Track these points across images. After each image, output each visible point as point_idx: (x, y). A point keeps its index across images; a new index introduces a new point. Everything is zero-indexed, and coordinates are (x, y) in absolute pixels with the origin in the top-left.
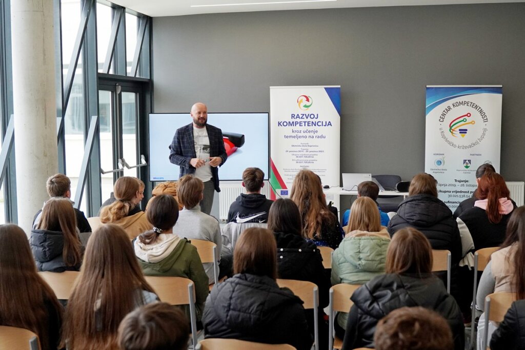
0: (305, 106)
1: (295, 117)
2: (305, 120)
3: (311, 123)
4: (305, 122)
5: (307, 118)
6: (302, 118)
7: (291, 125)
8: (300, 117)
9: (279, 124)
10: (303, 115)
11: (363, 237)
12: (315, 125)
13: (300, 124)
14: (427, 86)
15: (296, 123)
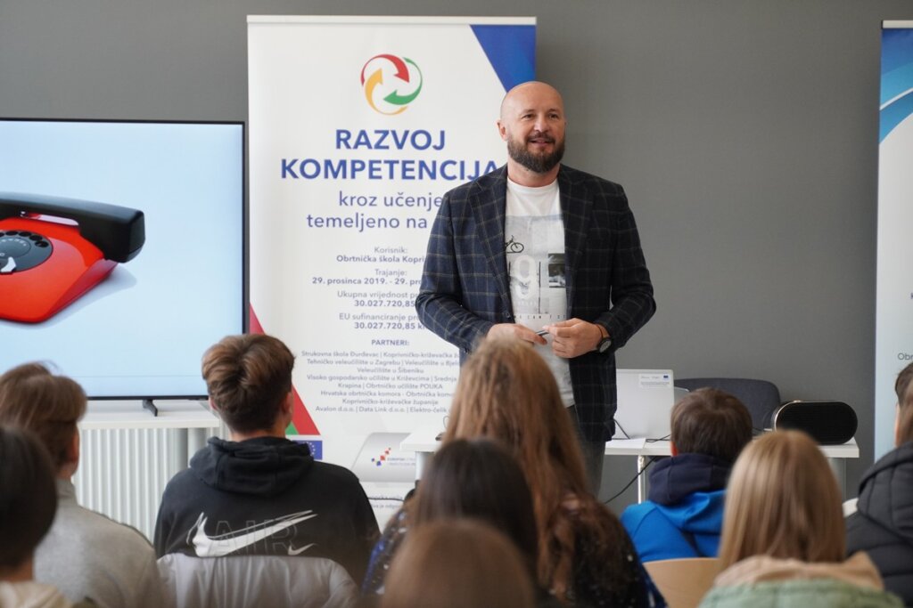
0: (393, 99)
1: (352, 142)
2: (393, 153)
3: (416, 166)
4: (392, 163)
5: (400, 146)
6: (378, 146)
7: (335, 175)
8: (373, 142)
9: (286, 168)
10: (386, 133)
11: (788, 584)
12: (433, 176)
13: (372, 169)
14: (888, 24)
15: (357, 167)
